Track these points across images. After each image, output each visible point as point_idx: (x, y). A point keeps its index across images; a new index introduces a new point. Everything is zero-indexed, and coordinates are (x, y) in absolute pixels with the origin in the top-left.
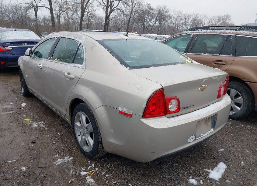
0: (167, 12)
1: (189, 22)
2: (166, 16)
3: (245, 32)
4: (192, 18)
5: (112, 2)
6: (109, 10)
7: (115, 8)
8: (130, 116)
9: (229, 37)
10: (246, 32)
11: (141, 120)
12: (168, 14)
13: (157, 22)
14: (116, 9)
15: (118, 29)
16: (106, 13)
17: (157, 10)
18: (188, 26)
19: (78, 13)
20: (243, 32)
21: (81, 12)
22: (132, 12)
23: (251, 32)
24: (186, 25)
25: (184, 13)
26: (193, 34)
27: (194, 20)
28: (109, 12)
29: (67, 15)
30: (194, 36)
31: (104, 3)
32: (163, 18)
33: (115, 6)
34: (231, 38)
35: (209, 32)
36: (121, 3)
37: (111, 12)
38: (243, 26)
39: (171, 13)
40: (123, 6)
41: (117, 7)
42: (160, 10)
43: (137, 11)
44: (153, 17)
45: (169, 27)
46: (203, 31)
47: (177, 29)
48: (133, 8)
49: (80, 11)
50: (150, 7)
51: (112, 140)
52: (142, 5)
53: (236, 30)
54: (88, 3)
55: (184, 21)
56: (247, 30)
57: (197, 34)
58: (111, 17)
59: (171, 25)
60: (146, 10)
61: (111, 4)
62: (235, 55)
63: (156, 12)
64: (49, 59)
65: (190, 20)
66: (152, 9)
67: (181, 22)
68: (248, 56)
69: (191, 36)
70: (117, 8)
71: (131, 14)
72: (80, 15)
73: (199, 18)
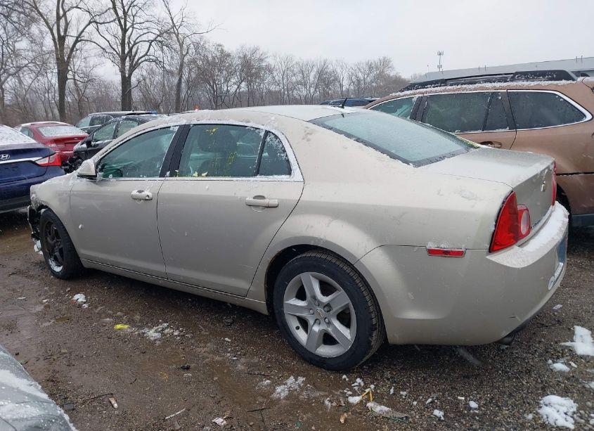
0: (261, 60)
1: (312, 78)
2: (260, 68)
3: (523, 83)
4: (315, 69)
5: (133, 46)
6: (127, 64)
7: (143, 59)
8: (460, 254)
9: (494, 95)
10: (526, 83)
11: (487, 257)
12: (264, 64)
13: (243, 85)
14: (146, 60)
15: (154, 107)
16: (122, 71)
17: (240, 57)
18: (310, 87)
19: (49, 75)
20: (520, 83)
21: (59, 73)
22: (182, 66)
23: (536, 83)
24: (305, 85)
25: (296, 59)
26: (417, 96)
27: (321, 73)
28: (127, 68)
29: (20, 82)
30: (420, 99)
31: (114, 49)
32: (256, 73)
33: (142, 55)
34: (500, 98)
35: (450, 90)
36: (155, 46)
37: (133, 68)
38: (517, 73)
39: (270, 61)
40: (160, 52)
41: (146, 54)
42: (245, 57)
43: (194, 61)
44: (231, 74)
45: (270, 92)
46: (438, 89)
47: (288, 96)
48: (183, 57)
49: (56, 71)
50: (222, 51)
51: (414, 315)
52: (203, 47)
53: (506, 81)
54: (72, 50)
55: (299, 77)
56: (527, 79)
57: (425, 95)
58: (134, 80)
59: (273, 88)
60: (214, 58)
61: (131, 50)
62: (516, 128)
63: (237, 62)
64: (170, 176)
65: (312, 74)
66: (229, 55)
67: (294, 79)
68: (541, 126)
69: (415, 99)
70: (146, 57)
71: (181, 71)
72: (55, 81)
73: (330, 68)
